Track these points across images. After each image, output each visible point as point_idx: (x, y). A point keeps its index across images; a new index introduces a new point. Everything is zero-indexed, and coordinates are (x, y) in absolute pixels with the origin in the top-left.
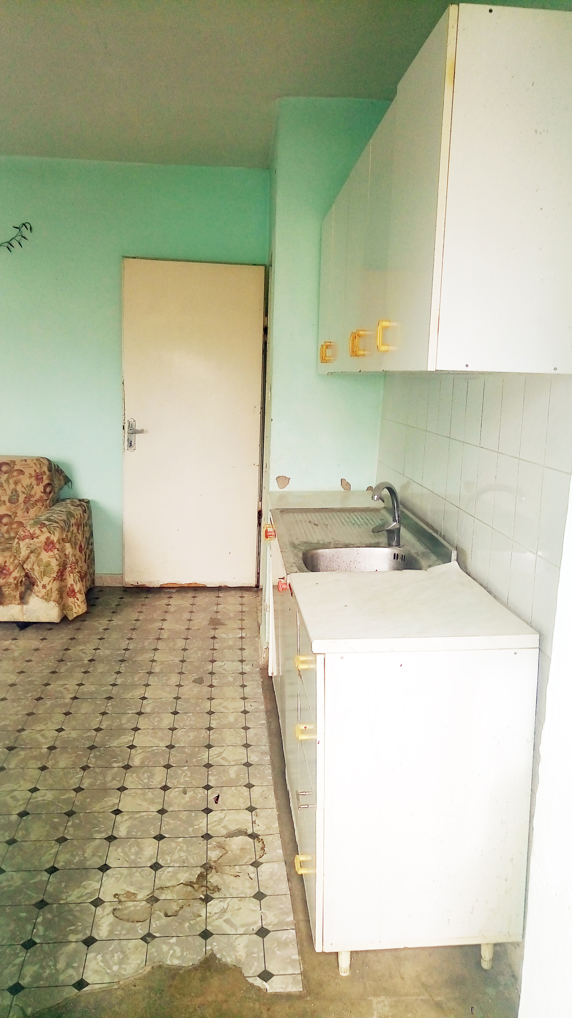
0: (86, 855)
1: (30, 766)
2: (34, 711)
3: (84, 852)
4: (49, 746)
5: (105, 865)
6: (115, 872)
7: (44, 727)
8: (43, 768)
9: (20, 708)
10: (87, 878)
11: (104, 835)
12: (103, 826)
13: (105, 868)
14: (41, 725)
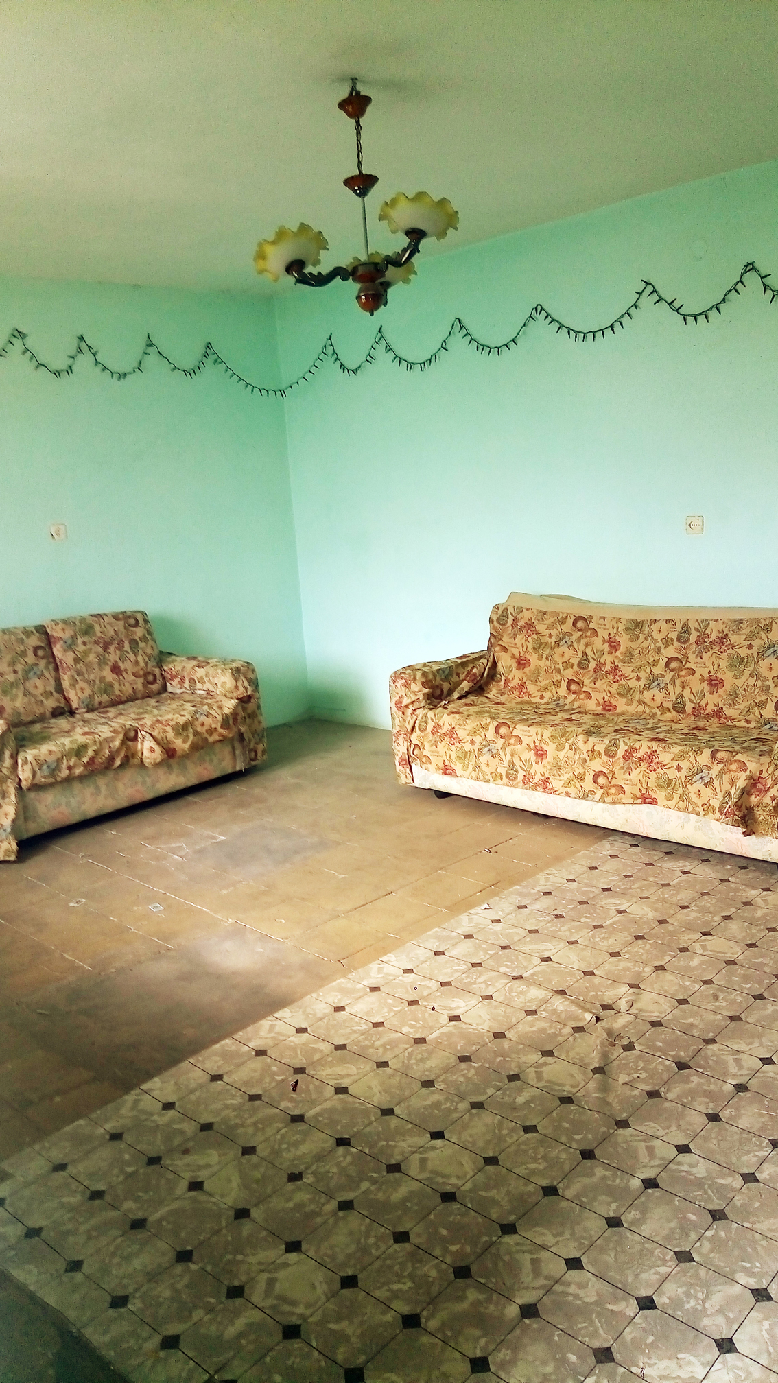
0: (707, 1305)
1: (696, 1105)
2: (743, 1016)
3: (707, 1297)
4: (737, 1083)
5: (730, 1340)
6: (739, 1364)
7: (744, 1047)
8: (714, 1118)
9: (724, 1004)
10: (691, 1348)
11: (753, 1283)
12: (758, 1265)
13: (726, 1346)
14: (741, 1042)
